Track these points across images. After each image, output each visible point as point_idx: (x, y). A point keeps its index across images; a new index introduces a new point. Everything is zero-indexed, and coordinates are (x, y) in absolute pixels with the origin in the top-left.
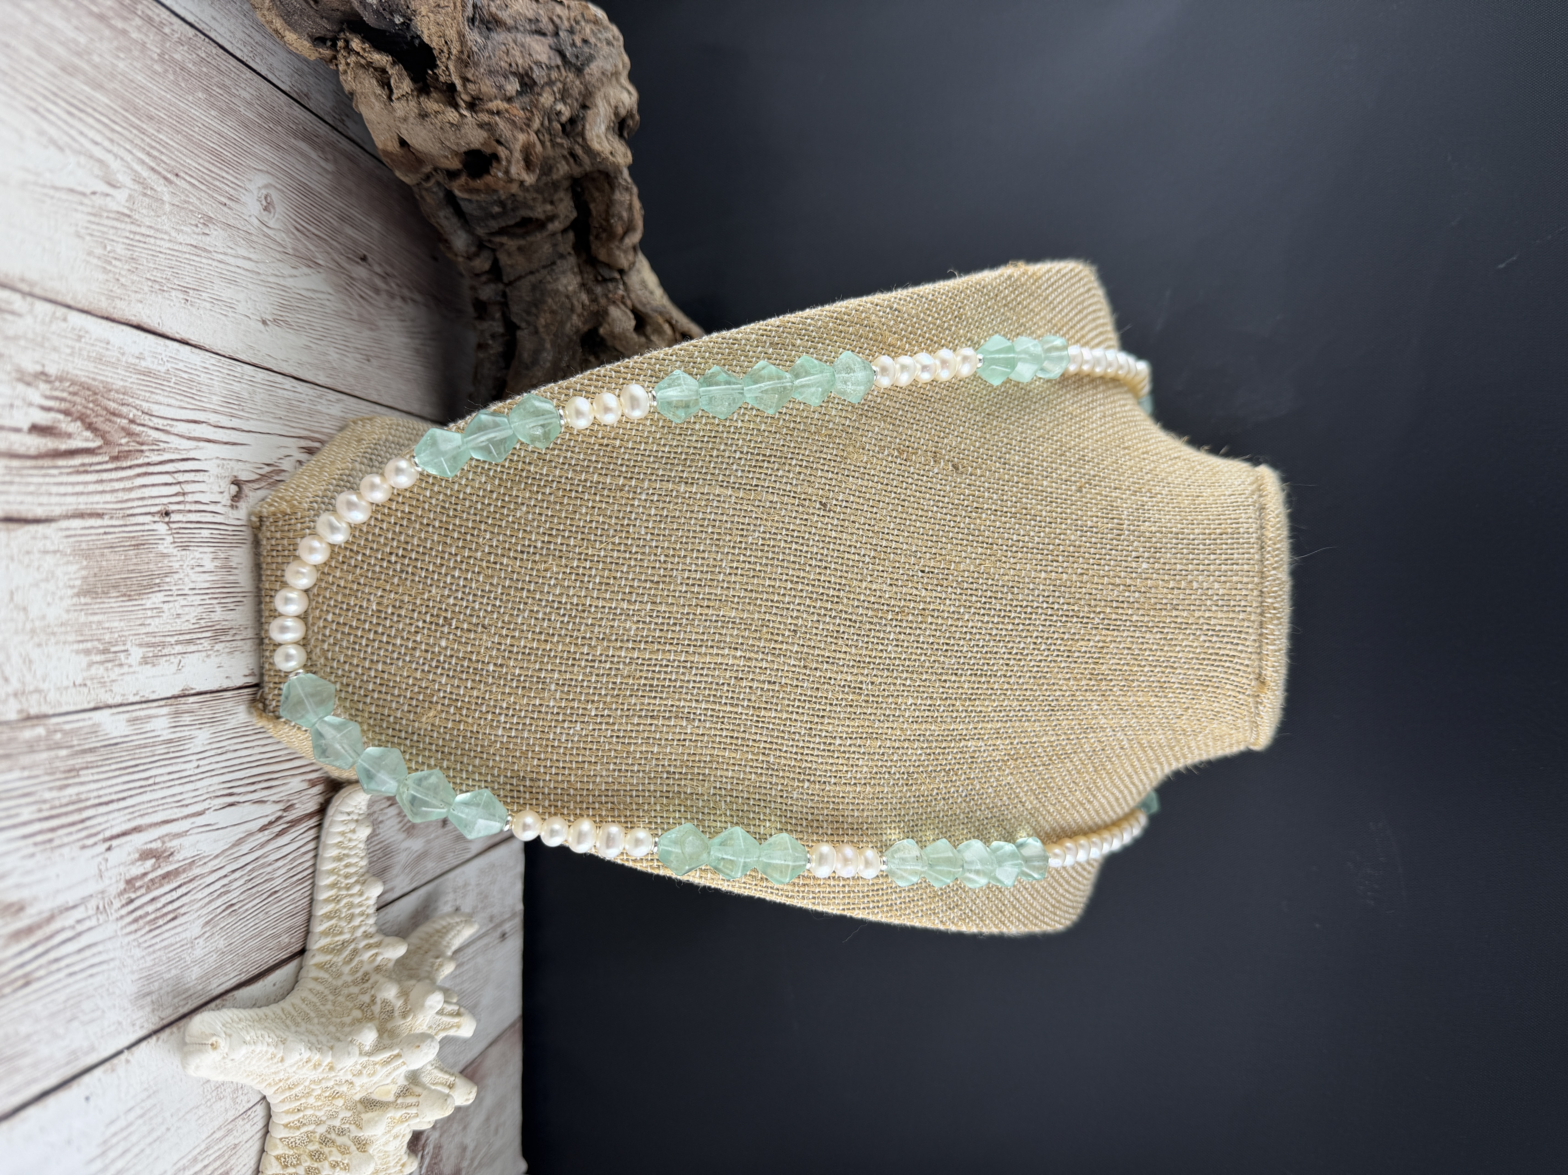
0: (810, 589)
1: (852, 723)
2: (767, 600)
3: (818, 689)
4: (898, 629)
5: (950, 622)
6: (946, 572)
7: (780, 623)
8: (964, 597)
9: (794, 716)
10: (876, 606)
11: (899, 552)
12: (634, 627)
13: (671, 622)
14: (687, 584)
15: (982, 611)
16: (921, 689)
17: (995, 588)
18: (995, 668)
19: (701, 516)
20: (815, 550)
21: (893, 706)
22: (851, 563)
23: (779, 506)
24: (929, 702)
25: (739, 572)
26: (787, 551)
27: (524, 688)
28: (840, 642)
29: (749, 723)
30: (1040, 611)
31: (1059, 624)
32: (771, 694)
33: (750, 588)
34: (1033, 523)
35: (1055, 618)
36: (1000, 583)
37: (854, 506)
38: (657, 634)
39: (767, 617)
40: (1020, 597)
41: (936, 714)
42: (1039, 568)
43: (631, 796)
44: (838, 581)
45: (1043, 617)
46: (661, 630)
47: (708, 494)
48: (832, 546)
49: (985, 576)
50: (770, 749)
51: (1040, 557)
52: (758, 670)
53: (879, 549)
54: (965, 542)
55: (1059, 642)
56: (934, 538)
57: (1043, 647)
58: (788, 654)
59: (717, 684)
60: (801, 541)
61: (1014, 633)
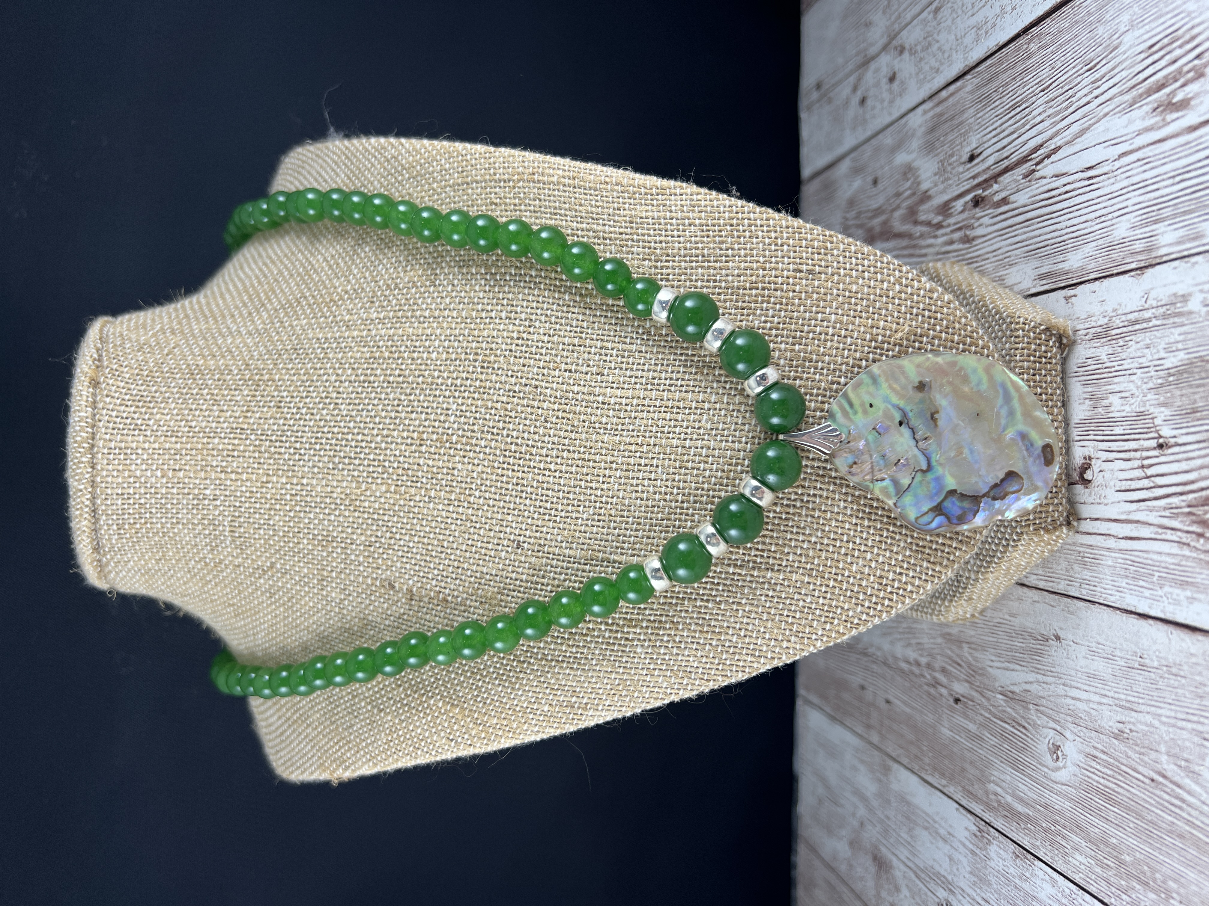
0: (532, 464)
1: (491, 332)
2: (574, 452)
3: (524, 366)
4: (447, 425)
5: (395, 433)
6: (399, 483)
7: (561, 430)
8: (381, 458)
9: (546, 338)
10: (468, 448)
11: (446, 502)
12: (703, 422)
13: (666, 429)
14: (652, 466)
15: (364, 444)
16: (423, 367)
17: (351, 467)
18: (350, 389)
19: (640, 533)
20: (528, 502)
21: (451, 350)
22: (493, 490)
23: (564, 544)
24: (415, 355)
25: (601, 479)
26: (555, 500)
27: (810, 361)
28: (502, 413)
29: (590, 331)
30: (307, 446)
31: (289, 433)
32: (569, 360)
33: (591, 464)
34: (316, 532)
35: (293, 439)
36: (345, 472)
37: (490, 546)
38: (680, 417)
39: (573, 436)
40: (326, 459)
41: (409, 343)
42: (309, 488)
43: (703, 256)
44: (505, 472)
45: (304, 440)
46: (677, 420)
47: (633, 555)
48: (512, 506)
49: (361, 479)
50: (569, 306)
51: (309, 499)
52: (582, 383)
53: (466, 504)
54: (381, 512)
55: (289, 416)
56: (411, 515)
57: (304, 411)
58: (552, 399)
59: (621, 369)
60: (542, 510)
61: (332, 424)
